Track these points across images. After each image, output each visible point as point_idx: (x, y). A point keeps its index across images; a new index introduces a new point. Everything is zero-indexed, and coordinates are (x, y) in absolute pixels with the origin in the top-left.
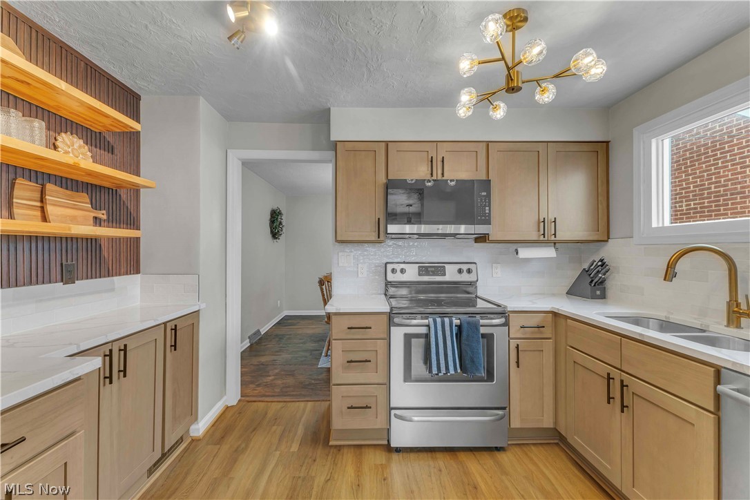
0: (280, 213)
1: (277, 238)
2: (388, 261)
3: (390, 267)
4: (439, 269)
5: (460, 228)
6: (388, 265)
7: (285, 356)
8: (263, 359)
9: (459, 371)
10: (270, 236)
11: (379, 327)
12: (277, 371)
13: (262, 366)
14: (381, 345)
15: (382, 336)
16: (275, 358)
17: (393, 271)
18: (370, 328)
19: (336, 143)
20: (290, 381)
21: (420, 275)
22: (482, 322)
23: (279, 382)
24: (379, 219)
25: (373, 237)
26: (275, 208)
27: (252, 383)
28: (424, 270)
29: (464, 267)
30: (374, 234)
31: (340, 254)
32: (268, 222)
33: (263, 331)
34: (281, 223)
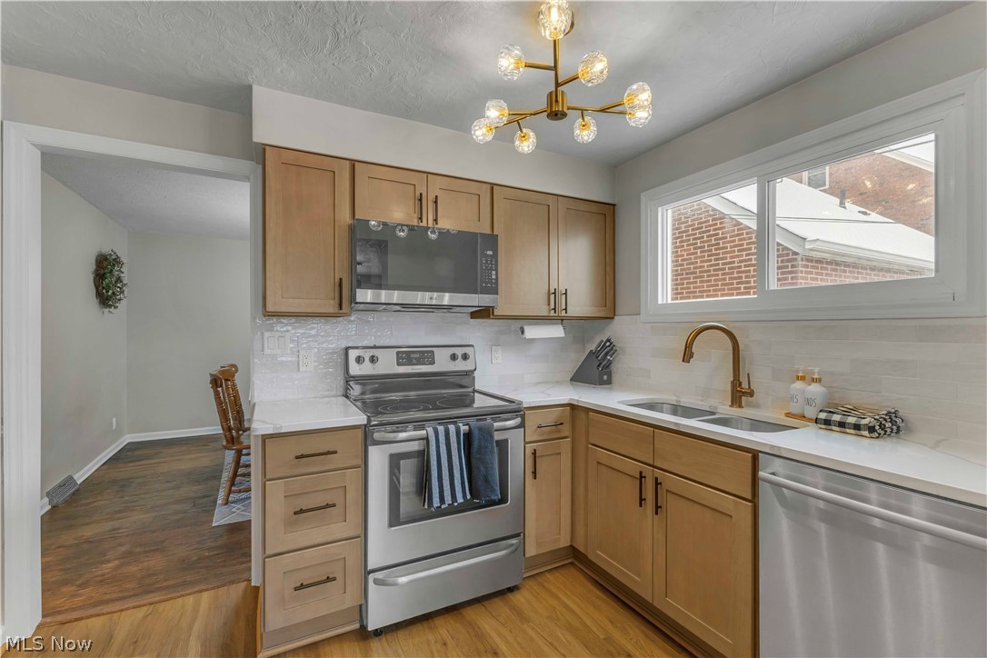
0: (117, 261)
1: (110, 306)
2: (350, 345)
3: (353, 354)
4: (426, 355)
5: (443, 296)
6: (350, 351)
7: (139, 517)
8: (88, 532)
9: (469, 497)
10: (94, 301)
11: (347, 451)
12: (124, 549)
13: (85, 546)
14: (352, 477)
15: (354, 462)
16: (116, 524)
17: (359, 360)
18: (336, 452)
19: (263, 148)
20: (157, 562)
21: (399, 364)
22: (497, 425)
23: (133, 569)
24: (341, 279)
25: (331, 307)
26: (106, 250)
27: (65, 583)
28: (405, 357)
29: (459, 352)
30: (332, 302)
31: (267, 334)
32: (92, 277)
33: (80, 477)
34: (119, 279)
